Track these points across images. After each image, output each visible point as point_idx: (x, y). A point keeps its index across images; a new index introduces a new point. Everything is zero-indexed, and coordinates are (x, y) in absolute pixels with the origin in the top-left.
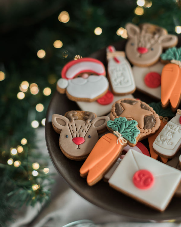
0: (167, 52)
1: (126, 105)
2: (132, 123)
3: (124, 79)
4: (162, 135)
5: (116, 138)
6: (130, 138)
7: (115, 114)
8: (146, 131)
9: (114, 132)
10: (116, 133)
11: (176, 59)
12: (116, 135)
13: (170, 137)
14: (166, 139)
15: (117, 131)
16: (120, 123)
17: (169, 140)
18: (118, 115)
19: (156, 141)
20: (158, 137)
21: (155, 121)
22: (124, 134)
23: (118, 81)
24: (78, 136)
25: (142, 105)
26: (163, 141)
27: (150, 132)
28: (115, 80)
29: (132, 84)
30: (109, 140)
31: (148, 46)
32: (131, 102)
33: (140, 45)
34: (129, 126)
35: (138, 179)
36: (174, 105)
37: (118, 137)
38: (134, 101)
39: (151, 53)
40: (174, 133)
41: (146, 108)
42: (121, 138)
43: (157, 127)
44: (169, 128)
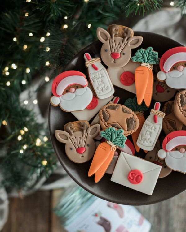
1: (111, 111)
2: (120, 133)
3: (104, 86)
4: (142, 135)
5: (110, 146)
6: (120, 144)
7: (104, 121)
8: (130, 132)
9: (108, 142)
10: (109, 142)
12: (109, 144)
13: (149, 137)
14: (146, 139)
15: (110, 141)
16: (110, 133)
17: (149, 139)
18: (106, 121)
19: (138, 141)
20: (140, 136)
21: (135, 122)
22: (115, 142)
23: (100, 88)
24: (80, 146)
25: (123, 109)
26: (144, 140)
27: (133, 132)
28: (97, 88)
29: (112, 90)
30: (105, 148)
31: (120, 51)
32: (114, 108)
33: (113, 51)
34: (118, 135)
35: (132, 178)
36: (148, 104)
37: (111, 146)
38: (116, 106)
40: (151, 133)
41: (126, 112)
42: (113, 146)
43: (137, 127)
44: (147, 128)
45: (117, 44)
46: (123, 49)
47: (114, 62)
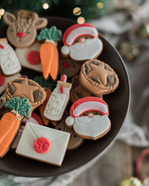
0: (41, 33)
1: (17, 84)
2: (25, 101)
3: (11, 62)
4: (49, 105)
5: (14, 115)
6: (25, 113)
7: (10, 94)
8: (37, 103)
9: (12, 111)
10: (14, 111)
11: (49, 38)
12: (13, 113)
13: (55, 106)
14: (53, 108)
15: (14, 110)
16: (15, 102)
17: (56, 108)
18: (12, 94)
19: (45, 111)
20: (47, 107)
21: (42, 94)
22: (20, 111)
23: (6, 64)
25: (29, 83)
26: (51, 109)
27: (40, 104)
28: (4, 64)
29: (18, 66)
30: (9, 118)
31: (25, 30)
32: (20, 82)
33: (18, 31)
34: (23, 104)
35: (38, 146)
36: (54, 77)
37: (16, 115)
38: (22, 80)
39: (28, 36)
40: (58, 102)
41: (33, 85)
42: (18, 115)
43: (44, 99)
44: (53, 98)
45: (23, 24)
46: (28, 29)
47: (20, 40)
